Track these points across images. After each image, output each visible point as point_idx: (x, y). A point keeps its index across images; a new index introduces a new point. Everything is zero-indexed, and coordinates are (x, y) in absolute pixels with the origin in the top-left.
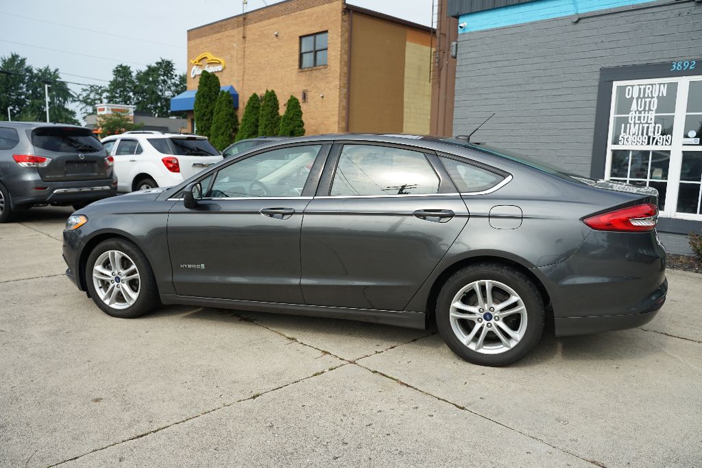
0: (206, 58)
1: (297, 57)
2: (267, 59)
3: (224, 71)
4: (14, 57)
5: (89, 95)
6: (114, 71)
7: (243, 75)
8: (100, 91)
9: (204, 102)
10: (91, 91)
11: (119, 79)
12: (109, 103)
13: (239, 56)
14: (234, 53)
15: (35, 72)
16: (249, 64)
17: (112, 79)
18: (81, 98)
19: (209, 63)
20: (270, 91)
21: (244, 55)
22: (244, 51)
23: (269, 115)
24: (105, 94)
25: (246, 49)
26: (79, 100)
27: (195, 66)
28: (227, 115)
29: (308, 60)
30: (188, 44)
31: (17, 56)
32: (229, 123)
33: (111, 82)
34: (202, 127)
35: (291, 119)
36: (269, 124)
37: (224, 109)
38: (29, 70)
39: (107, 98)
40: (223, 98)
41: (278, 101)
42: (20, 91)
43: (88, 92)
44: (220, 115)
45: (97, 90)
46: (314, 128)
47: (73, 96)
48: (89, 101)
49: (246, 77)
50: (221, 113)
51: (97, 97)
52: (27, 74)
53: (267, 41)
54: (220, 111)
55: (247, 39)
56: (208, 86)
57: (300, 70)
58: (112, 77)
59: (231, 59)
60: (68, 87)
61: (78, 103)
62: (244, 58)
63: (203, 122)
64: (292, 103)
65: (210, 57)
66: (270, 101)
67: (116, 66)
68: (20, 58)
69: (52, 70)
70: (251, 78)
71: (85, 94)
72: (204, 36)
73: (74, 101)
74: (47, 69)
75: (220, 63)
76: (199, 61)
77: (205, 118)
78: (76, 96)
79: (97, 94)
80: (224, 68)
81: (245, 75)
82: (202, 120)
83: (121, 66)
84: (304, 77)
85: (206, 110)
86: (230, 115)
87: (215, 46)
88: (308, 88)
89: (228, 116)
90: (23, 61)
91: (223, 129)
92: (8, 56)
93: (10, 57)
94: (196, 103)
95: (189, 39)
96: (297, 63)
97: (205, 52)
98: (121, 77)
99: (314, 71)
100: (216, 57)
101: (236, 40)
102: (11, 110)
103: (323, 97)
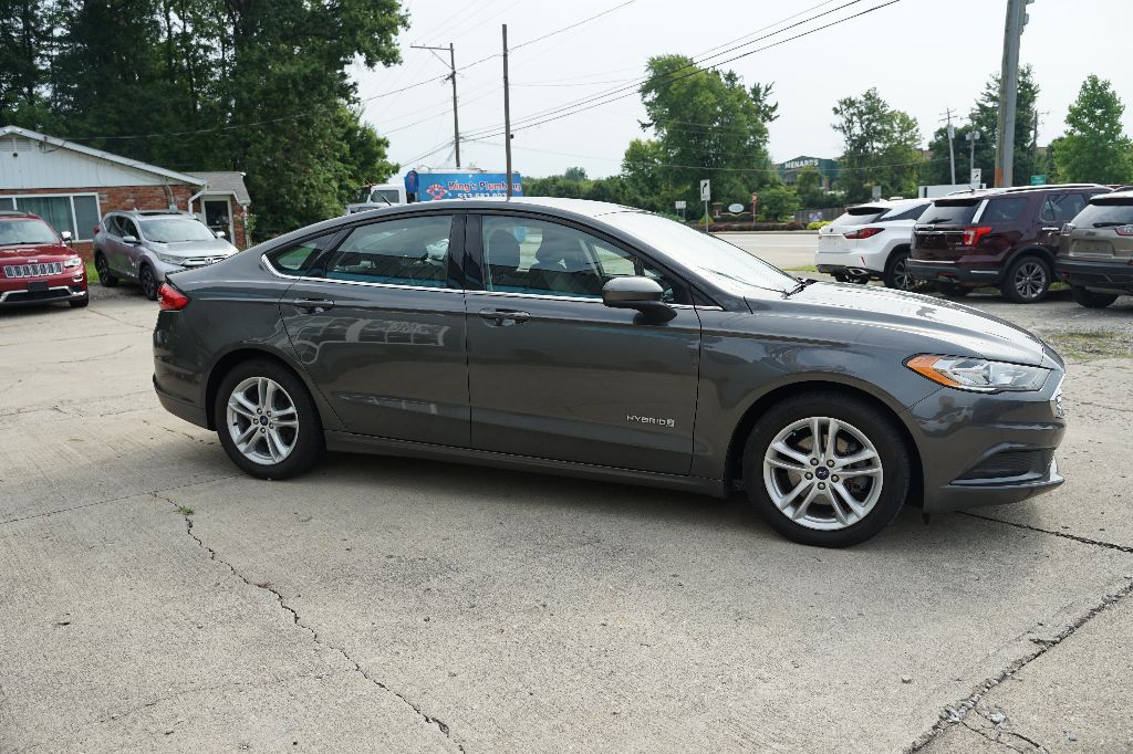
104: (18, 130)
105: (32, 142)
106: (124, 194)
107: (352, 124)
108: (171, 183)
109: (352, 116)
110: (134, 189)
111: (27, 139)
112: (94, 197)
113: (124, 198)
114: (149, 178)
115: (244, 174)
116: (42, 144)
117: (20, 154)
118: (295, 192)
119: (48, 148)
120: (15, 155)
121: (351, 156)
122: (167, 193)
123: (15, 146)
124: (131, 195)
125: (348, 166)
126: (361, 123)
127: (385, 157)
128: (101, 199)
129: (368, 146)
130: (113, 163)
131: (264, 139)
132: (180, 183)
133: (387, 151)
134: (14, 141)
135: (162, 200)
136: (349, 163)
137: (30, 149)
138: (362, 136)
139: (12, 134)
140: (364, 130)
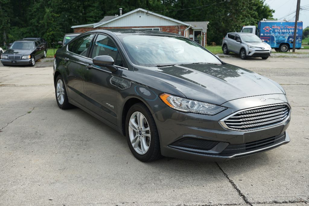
104: (141, 9)
105: (144, 13)
106: (167, 28)
107: (261, 5)
108: (180, 25)
109: (261, 2)
110: (170, 27)
111: (143, 12)
112: (159, 29)
113: (167, 29)
114: (174, 24)
115: (209, 22)
116: (147, 13)
117: (141, 16)
118: (233, 29)
119: (148, 15)
120: (140, 17)
121: (258, 16)
122: (178, 28)
123: (140, 14)
124: (169, 29)
125: (256, 20)
126: (264, 4)
127: (272, 16)
128: (160, 30)
129: (265, 13)
130: (165, 19)
131: (222, 11)
132: (182, 25)
133: (273, 14)
134: (140, 13)
135: (177, 30)
136: (257, 19)
137: (144, 15)
138: (264, 9)
139: (140, 11)
140: (265, 7)
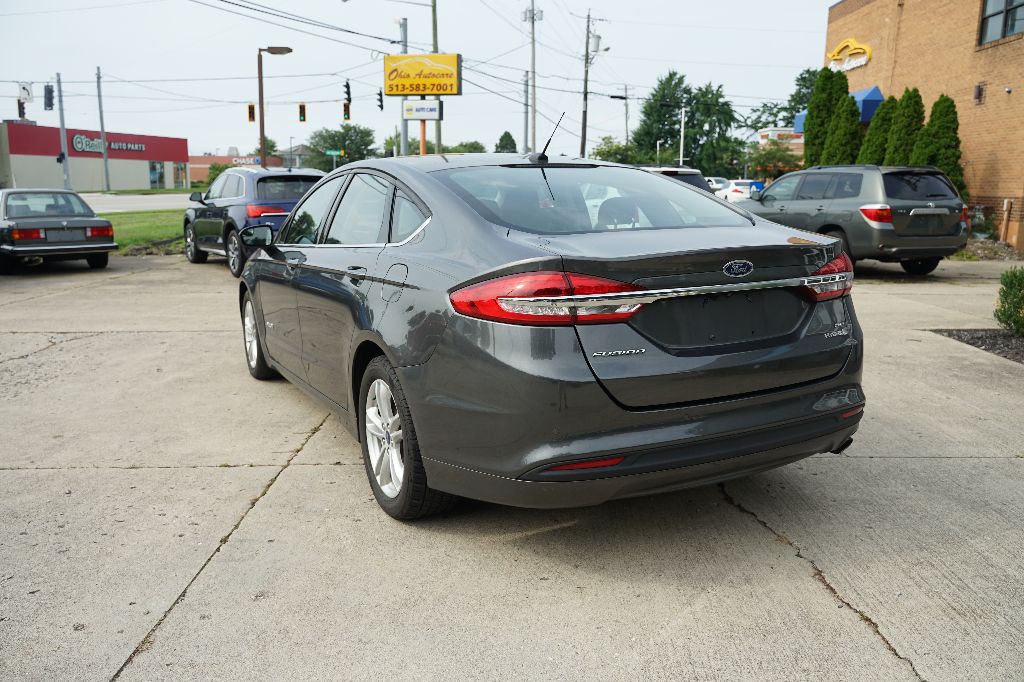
0: (847, 46)
1: (975, 25)
2: (930, 36)
3: (870, 64)
4: (672, 75)
5: (760, 117)
6: (798, 80)
7: (894, 68)
8: (775, 110)
9: (817, 117)
10: (764, 112)
11: (804, 90)
12: (786, 126)
13: (892, 37)
14: (885, 33)
15: (694, 91)
16: (904, 47)
17: (793, 92)
18: (749, 122)
19: (851, 55)
20: (911, 89)
21: (898, 35)
22: (899, 29)
23: (903, 131)
24: (783, 114)
25: (902, 25)
26: (747, 125)
27: (832, 63)
28: (845, 135)
29: (995, 27)
30: (828, 28)
31: (675, 74)
32: (848, 148)
33: (792, 96)
34: (811, 155)
35: (934, 136)
36: (901, 146)
37: (843, 125)
38: (687, 91)
39: (784, 119)
40: (844, 108)
41: (923, 106)
42: (674, 119)
43: (759, 113)
44: (835, 136)
45: (772, 109)
46: (989, 148)
47: (738, 121)
48: (760, 125)
49: (898, 70)
50: (838, 132)
51: (771, 119)
52: (685, 96)
53: (932, 5)
54: (837, 129)
55: (905, 7)
56: (828, 91)
57: (978, 48)
58: (793, 89)
59: (881, 44)
60: (733, 108)
61: (745, 128)
62: (897, 40)
63: (814, 148)
64: (939, 109)
65: (853, 44)
66: (908, 106)
67: (801, 71)
68: (678, 76)
69: (715, 88)
70: (905, 71)
71: (754, 116)
72: (848, 13)
73: (740, 127)
74: (709, 87)
75: (864, 53)
76: (839, 53)
77: (817, 141)
78: (742, 120)
79: (771, 114)
80: (870, 60)
81: (897, 66)
82: (814, 144)
83: (808, 71)
84: (983, 58)
85: (819, 128)
86: (851, 134)
87: (860, 27)
88: (987, 78)
89: (848, 136)
90: (681, 79)
91: (838, 157)
92: (665, 75)
93: (667, 75)
94: (807, 120)
95: (830, 21)
96: (974, 36)
97: (845, 38)
98: (807, 88)
99: (1000, 47)
100: (861, 43)
101: (889, 12)
102: (661, 145)
103: (1009, 92)
